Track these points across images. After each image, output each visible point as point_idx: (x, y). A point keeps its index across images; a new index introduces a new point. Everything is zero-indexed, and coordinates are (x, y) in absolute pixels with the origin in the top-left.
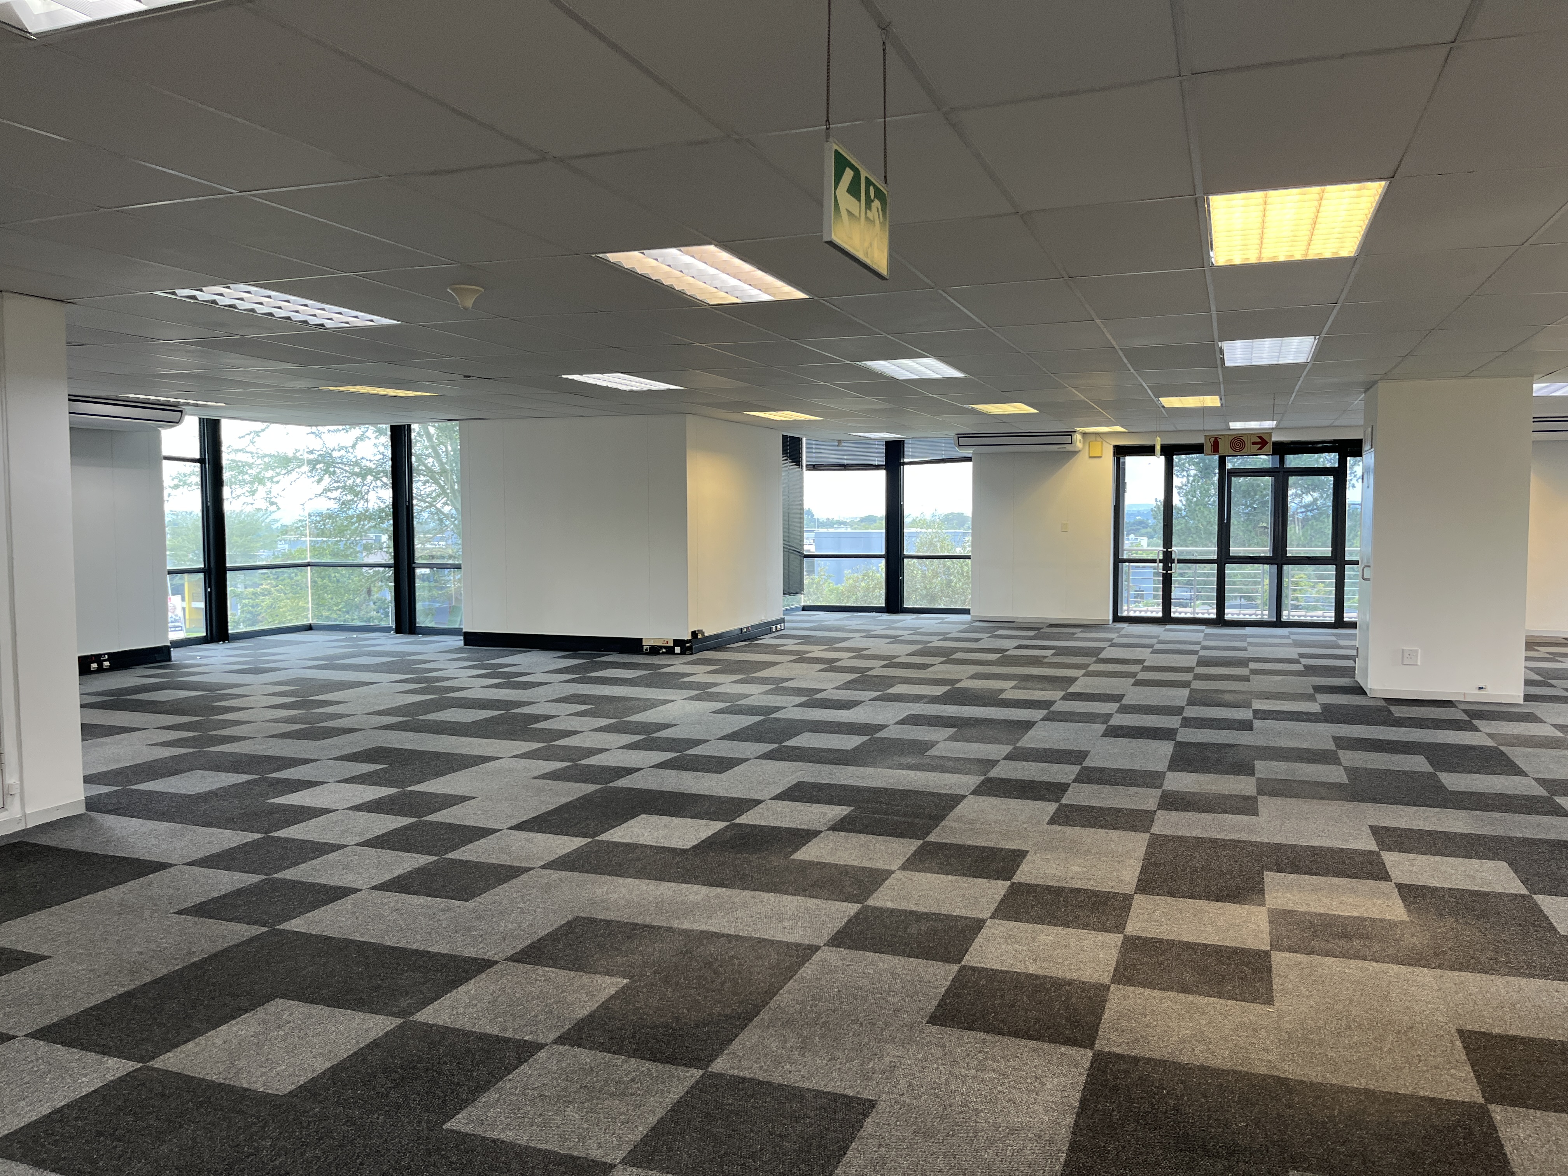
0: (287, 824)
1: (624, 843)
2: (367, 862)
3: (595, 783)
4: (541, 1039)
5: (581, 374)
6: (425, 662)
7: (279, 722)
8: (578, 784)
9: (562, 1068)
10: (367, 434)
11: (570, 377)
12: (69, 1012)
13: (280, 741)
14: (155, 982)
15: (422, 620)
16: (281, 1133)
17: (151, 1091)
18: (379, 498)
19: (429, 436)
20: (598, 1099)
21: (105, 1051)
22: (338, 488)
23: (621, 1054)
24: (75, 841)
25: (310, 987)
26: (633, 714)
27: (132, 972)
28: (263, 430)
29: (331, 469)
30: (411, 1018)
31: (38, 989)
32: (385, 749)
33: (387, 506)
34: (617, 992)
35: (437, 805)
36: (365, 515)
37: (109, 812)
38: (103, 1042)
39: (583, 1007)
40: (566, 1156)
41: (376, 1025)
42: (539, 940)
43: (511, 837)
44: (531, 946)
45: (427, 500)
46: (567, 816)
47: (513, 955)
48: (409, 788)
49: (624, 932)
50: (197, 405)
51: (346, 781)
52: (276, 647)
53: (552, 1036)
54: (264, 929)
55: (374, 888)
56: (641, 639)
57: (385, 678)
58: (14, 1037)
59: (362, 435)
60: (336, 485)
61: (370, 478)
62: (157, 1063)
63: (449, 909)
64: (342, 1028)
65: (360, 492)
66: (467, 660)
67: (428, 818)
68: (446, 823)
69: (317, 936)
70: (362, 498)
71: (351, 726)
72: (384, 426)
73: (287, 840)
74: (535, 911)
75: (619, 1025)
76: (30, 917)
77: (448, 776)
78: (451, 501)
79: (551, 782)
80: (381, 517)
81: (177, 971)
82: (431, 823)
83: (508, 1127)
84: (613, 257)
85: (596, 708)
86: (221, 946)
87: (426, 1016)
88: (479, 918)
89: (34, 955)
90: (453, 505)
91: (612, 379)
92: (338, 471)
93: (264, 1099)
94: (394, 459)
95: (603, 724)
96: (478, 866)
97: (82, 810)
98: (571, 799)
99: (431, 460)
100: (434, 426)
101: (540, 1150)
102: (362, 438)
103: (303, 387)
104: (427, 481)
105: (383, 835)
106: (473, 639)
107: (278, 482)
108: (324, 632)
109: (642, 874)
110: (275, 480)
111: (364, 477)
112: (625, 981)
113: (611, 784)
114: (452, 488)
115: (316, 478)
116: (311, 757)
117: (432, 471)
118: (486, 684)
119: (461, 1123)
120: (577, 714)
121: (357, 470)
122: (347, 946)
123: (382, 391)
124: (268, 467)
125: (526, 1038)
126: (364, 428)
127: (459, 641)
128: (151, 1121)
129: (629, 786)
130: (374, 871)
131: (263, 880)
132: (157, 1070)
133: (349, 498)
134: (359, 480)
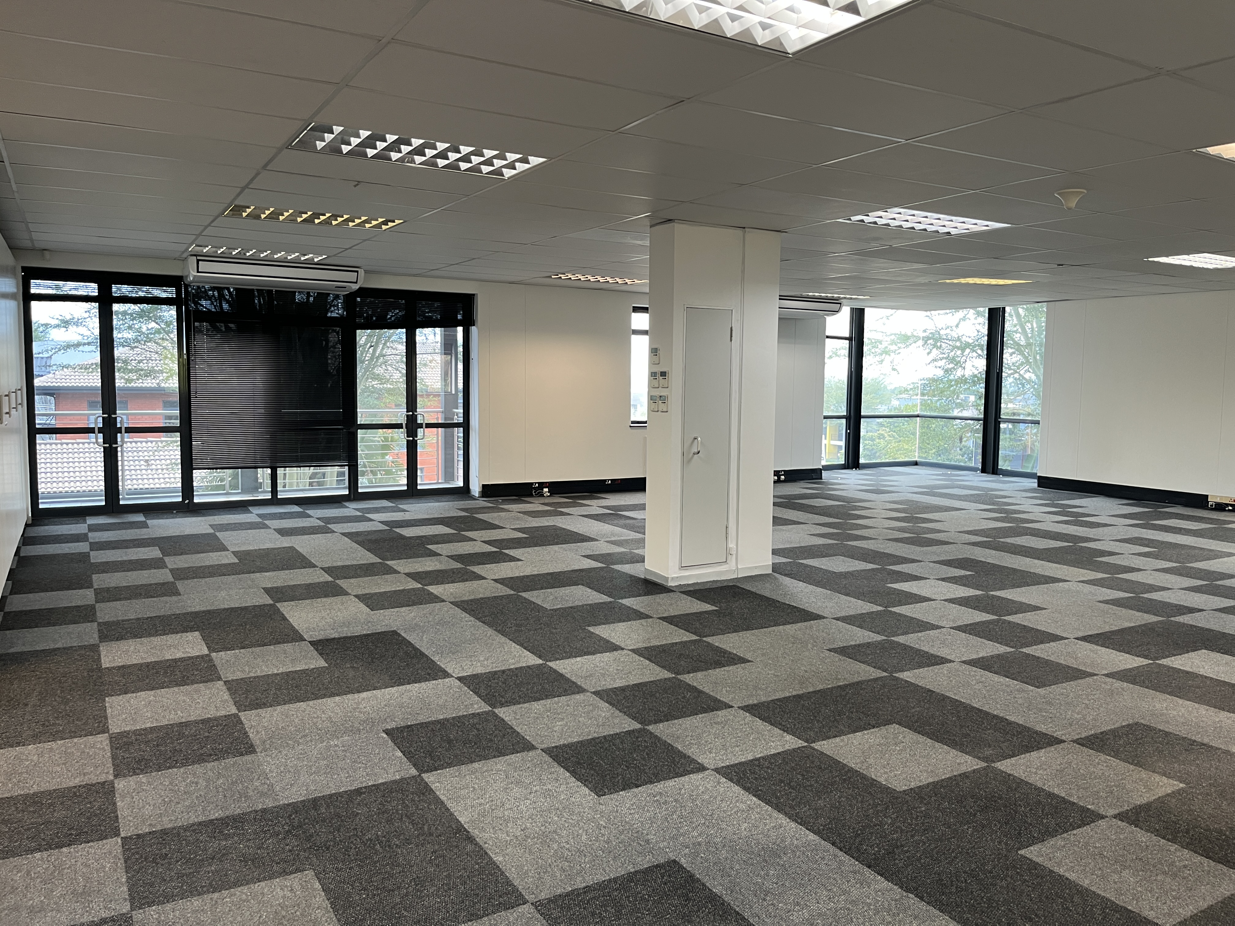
0: (901, 604)
1: (1184, 671)
2: (958, 642)
3: (1157, 615)
4: (1102, 811)
5: (1167, 256)
6: (1005, 497)
7: (894, 530)
8: (1141, 614)
9: (1120, 839)
10: (967, 316)
11: (1156, 259)
12: (763, 699)
13: (895, 543)
14: (815, 692)
15: (1002, 465)
16: (898, 817)
17: (813, 762)
18: (973, 366)
19: (1018, 315)
20: (1151, 871)
21: (785, 730)
22: (943, 358)
23: (1175, 843)
24: (766, 590)
25: (917, 722)
26: (1196, 561)
27: (801, 683)
28: (892, 315)
29: (939, 344)
30: (993, 765)
31: (746, 680)
32: (972, 560)
33: (980, 373)
34: (1173, 792)
35: (1014, 610)
36: (962, 379)
37: (786, 575)
38: (783, 723)
39: (1141, 796)
40: (1121, 907)
41: (966, 762)
42: (1102, 733)
43: (1078, 646)
44: (1095, 736)
45: (1012, 368)
46: (1129, 638)
47: (1078, 739)
48: (991, 593)
49: (1182, 745)
50: (851, 298)
51: (943, 580)
52: (891, 475)
53: (1112, 812)
54: (885, 674)
55: (964, 662)
56: (1207, 496)
57: (973, 506)
58: (732, 707)
59: (964, 317)
60: (941, 356)
61: (968, 351)
62: (817, 746)
63: (1023, 691)
64: (940, 757)
65: (959, 362)
66: (1041, 498)
67: (1006, 618)
68: (1021, 625)
69: (922, 688)
70: (961, 366)
71: (947, 540)
72: (982, 309)
73: (900, 615)
74: (1099, 709)
75: (1173, 818)
76: (741, 634)
77: (1023, 588)
78: (1033, 370)
79: (1115, 607)
80: (974, 382)
81: (829, 689)
82: (1009, 622)
83: (1072, 869)
84: (1212, 150)
85: (1159, 552)
86: (856, 679)
87: (1005, 766)
88: (1050, 703)
89: (743, 658)
90: (1034, 372)
91: (1197, 259)
92: (944, 345)
93: (887, 790)
94: (990, 335)
95: (1165, 566)
96: (1047, 662)
97: (770, 571)
98: (1133, 625)
99: (1018, 335)
100: (1023, 308)
101: (1099, 895)
102: (964, 319)
103: (927, 281)
104: (1014, 353)
105: (971, 624)
106: (1045, 482)
107: (899, 353)
108: (929, 468)
109: (1200, 700)
110: (897, 352)
111: (963, 350)
112: (1182, 785)
113: (1172, 619)
114: (1035, 358)
115: (928, 350)
116: (918, 559)
117: (1018, 345)
118: (1056, 520)
119: (1033, 853)
120: (1140, 554)
121: (958, 344)
122: (944, 700)
123: (986, 281)
124: (893, 343)
125: (1090, 807)
126: (965, 311)
127: (1034, 483)
128: (813, 783)
129: (1191, 623)
130: (964, 650)
131: (884, 640)
132: (817, 750)
133: (951, 366)
134: (959, 352)
